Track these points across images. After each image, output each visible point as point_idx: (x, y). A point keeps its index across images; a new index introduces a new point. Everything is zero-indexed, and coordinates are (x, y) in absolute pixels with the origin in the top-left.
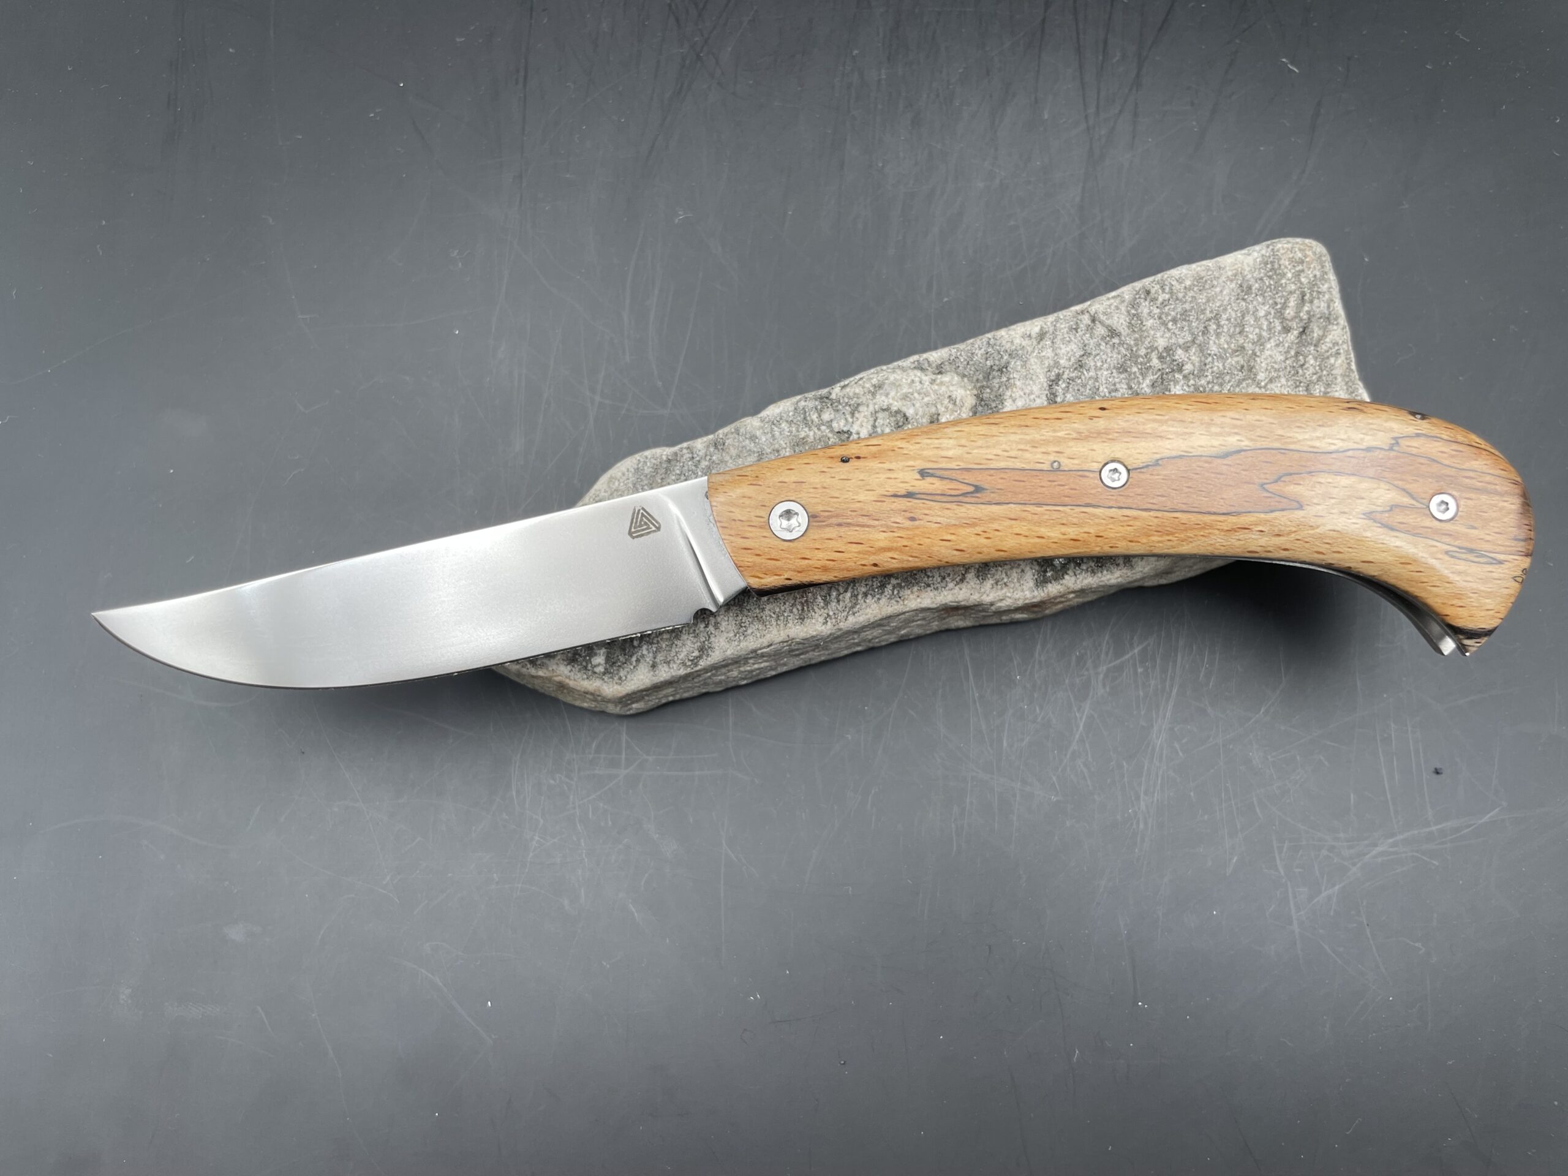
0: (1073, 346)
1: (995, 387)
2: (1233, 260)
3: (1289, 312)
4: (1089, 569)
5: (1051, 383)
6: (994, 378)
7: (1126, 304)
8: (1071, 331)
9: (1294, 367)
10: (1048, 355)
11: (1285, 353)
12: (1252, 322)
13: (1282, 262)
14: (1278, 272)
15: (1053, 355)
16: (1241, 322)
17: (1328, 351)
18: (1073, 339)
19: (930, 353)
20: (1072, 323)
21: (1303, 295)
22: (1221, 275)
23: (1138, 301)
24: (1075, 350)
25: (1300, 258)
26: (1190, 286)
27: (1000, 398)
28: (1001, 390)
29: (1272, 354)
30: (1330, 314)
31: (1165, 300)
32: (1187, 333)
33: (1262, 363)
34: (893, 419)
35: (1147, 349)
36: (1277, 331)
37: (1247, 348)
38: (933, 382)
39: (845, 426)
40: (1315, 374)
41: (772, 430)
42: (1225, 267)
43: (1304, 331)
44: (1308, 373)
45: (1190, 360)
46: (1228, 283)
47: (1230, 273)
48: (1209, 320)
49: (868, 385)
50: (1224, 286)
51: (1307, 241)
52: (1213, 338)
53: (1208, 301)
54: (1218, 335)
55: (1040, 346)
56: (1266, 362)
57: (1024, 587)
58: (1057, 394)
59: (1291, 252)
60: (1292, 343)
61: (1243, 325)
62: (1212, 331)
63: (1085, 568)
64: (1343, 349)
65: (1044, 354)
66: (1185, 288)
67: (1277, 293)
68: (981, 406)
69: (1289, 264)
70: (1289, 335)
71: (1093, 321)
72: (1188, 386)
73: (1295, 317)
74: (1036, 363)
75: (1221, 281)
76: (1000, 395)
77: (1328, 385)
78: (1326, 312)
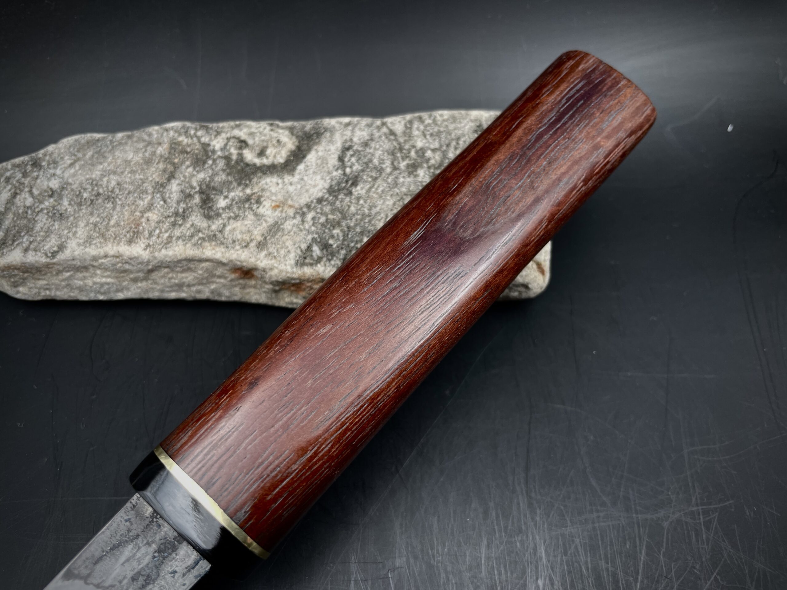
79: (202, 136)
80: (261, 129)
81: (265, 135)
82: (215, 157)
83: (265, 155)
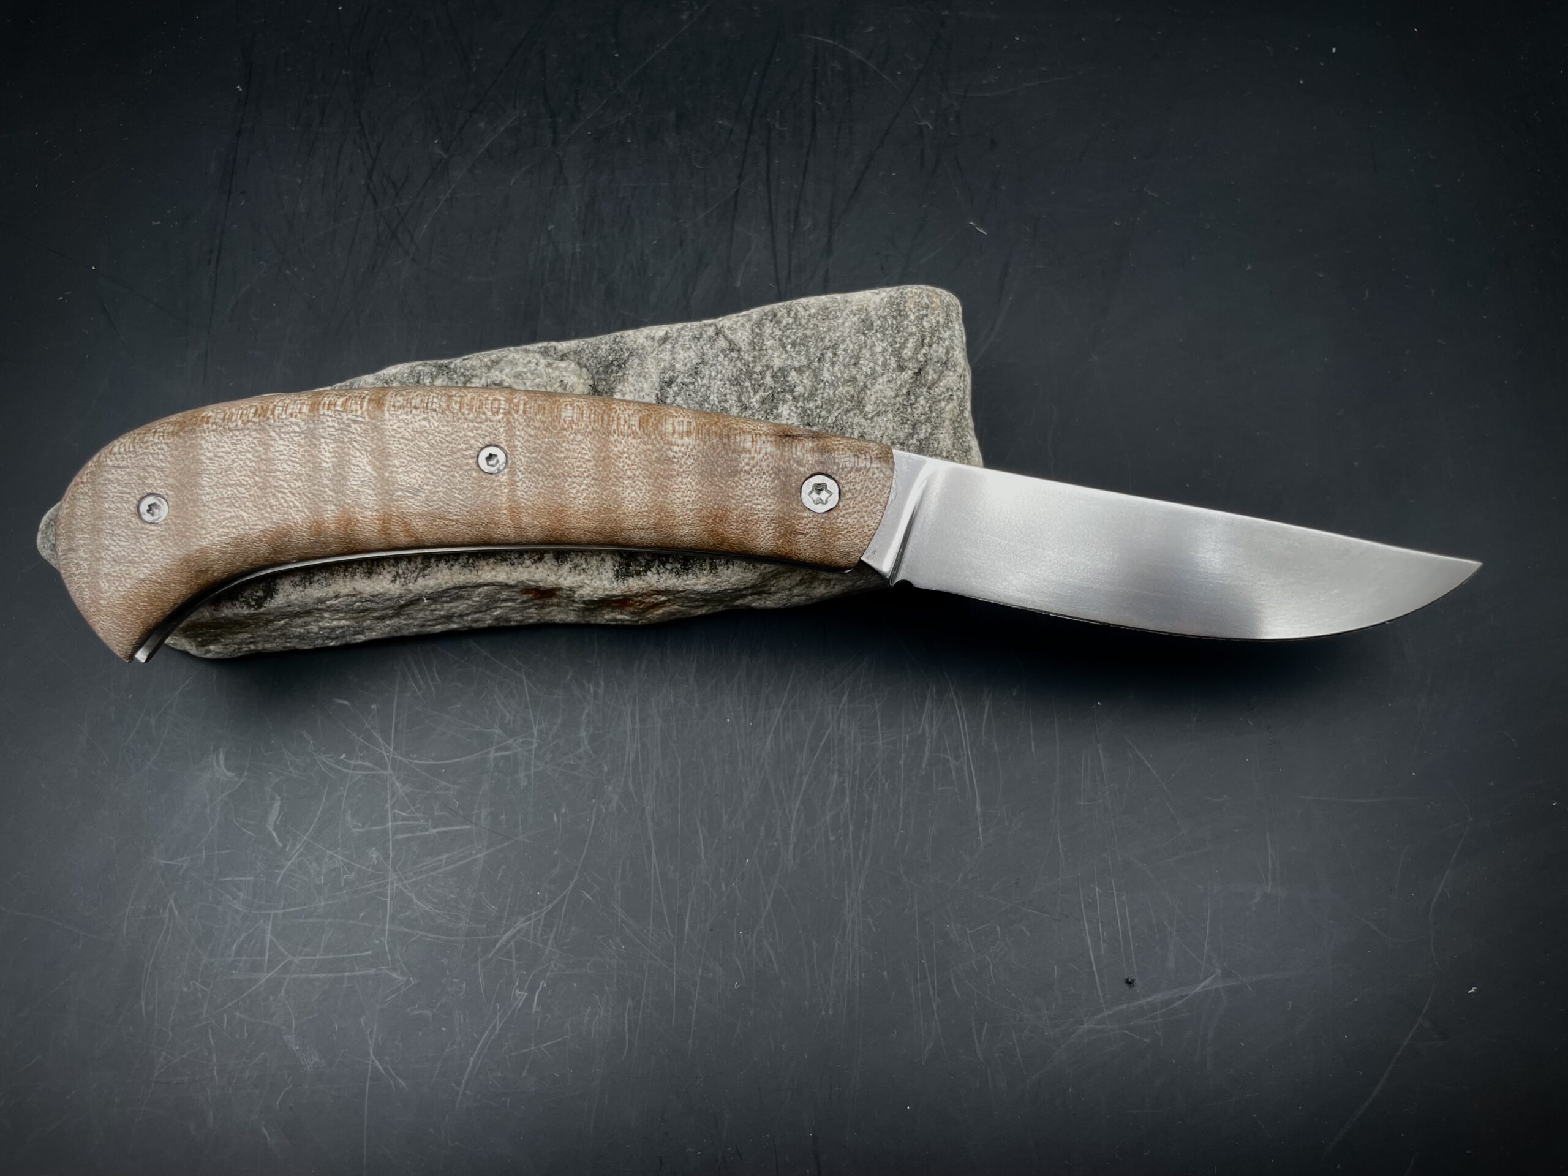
0: (692, 353)
1: (610, 380)
2: (862, 297)
3: (907, 353)
4: (674, 570)
5: (663, 384)
6: (612, 372)
7: (752, 323)
8: (693, 339)
9: (904, 404)
10: (666, 357)
11: (897, 390)
12: (868, 356)
13: (907, 305)
14: (902, 313)
15: (670, 358)
16: (858, 355)
17: (941, 395)
18: (693, 346)
19: (560, 342)
21: (923, 338)
22: (845, 308)
23: (764, 321)
24: (692, 357)
25: (926, 304)
26: (815, 314)
27: (612, 390)
28: (615, 383)
29: (882, 389)
30: (948, 360)
31: (788, 324)
32: (803, 358)
33: (871, 396)
35: (763, 366)
36: (892, 368)
37: (859, 380)
38: (549, 365)
40: (924, 415)
42: (852, 301)
43: (920, 370)
44: (917, 412)
45: (802, 383)
46: (851, 316)
47: (855, 308)
48: (828, 348)
49: (487, 361)
50: (846, 319)
51: (939, 290)
52: (827, 366)
53: (829, 330)
54: (833, 364)
55: (660, 349)
56: (876, 395)
57: (603, 576)
58: (668, 395)
59: (919, 297)
60: (906, 382)
61: (859, 358)
62: (828, 360)
63: (669, 568)
64: (957, 396)
65: (662, 356)
66: (810, 315)
67: (898, 333)
69: (914, 308)
70: (904, 373)
71: (717, 334)
72: (796, 407)
73: (913, 358)
74: (652, 363)
75: (844, 314)
76: (613, 388)
77: (936, 428)
78: (945, 358)
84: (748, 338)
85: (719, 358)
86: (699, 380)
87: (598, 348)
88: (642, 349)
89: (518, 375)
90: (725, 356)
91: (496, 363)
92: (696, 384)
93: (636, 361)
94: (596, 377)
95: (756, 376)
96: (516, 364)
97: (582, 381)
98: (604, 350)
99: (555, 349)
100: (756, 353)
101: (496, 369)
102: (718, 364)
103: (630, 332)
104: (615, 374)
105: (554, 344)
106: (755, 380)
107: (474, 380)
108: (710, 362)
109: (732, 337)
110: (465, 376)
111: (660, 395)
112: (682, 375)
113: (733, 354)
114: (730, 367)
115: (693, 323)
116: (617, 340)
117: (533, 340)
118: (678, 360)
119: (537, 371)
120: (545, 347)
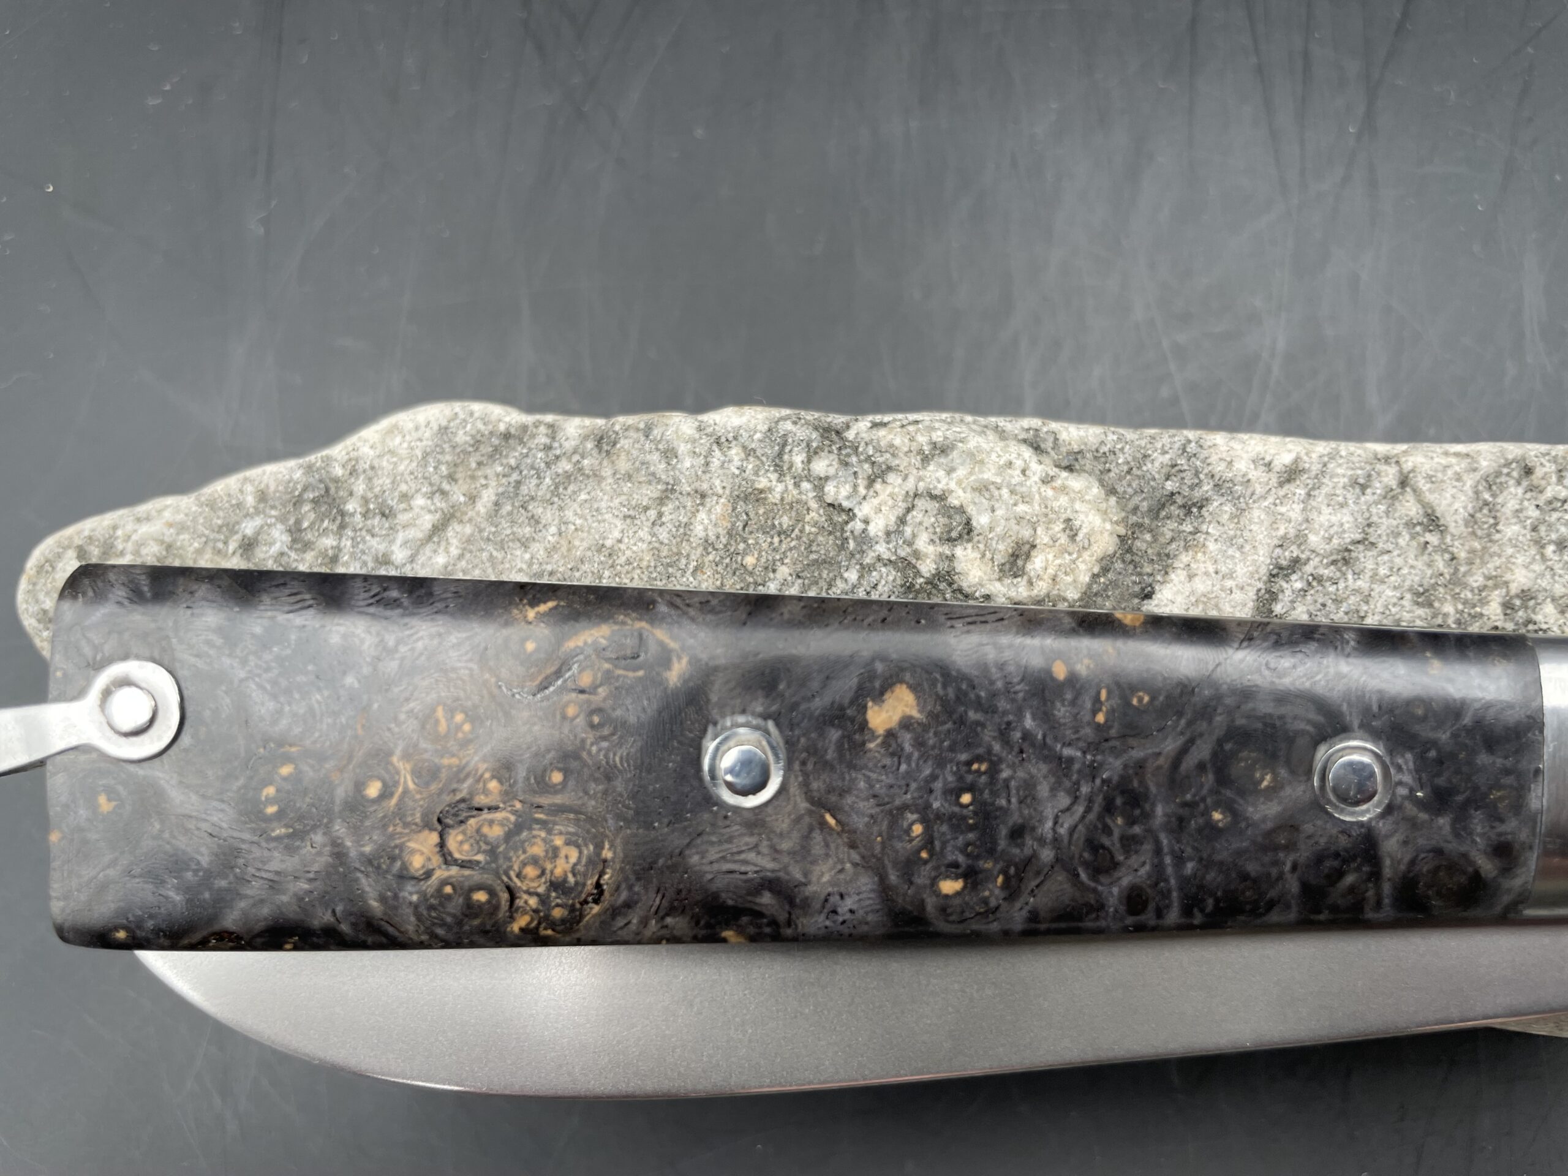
0: (1345, 518)
1: (1163, 534)
5: (1275, 572)
6: (1169, 518)
7: (1477, 476)
8: (1351, 486)
10: (1292, 515)
15: (1300, 518)
18: (1350, 502)
19: (1066, 425)
20: (1359, 472)
23: (1503, 479)
24: (1346, 526)
27: (1165, 561)
28: (1174, 546)
34: (943, 520)
35: (1488, 578)
38: (1047, 480)
39: (848, 498)
41: (710, 451)
49: (922, 439)
55: (1281, 493)
58: (1280, 596)
65: (1283, 509)
68: (1124, 561)
71: (1404, 483)
74: (1261, 522)
76: (1168, 556)
79: (827, 478)
80: (1016, 476)
81: (1025, 499)
82: (868, 560)
83: (1024, 573)
84: (1465, 508)
85: (1402, 542)
86: (1350, 576)
87: (1145, 456)
88: (1242, 484)
89: (982, 488)
90: (1413, 537)
91: (942, 449)
92: (1341, 585)
93: (1228, 508)
94: (1134, 519)
95: (1469, 595)
96: (982, 462)
97: (1108, 526)
98: (1157, 464)
99: (1056, 439)
100: (1477, 545)
101: (939, 465)
102: (1396, 553)
103: (1219, 439)
104: (1172, 525)
105: (1054, 426)
106: (1465, 602)
107: (891, 477)
108: (1380, 545)
109: (1430, 497)
110: (874, 463)
111: (1263, 591)
112: (1317, 559)
113: (1429, 537)
114: (1419, 564)
115: (1352, 447)
116: (1188, 450)
117: (1014, 409)
118: (1317, 526)
119: (1024, 489)
120: (1037, 430)
